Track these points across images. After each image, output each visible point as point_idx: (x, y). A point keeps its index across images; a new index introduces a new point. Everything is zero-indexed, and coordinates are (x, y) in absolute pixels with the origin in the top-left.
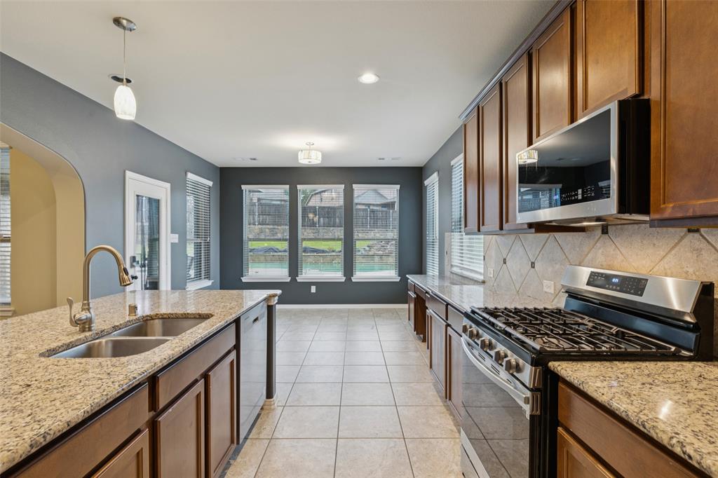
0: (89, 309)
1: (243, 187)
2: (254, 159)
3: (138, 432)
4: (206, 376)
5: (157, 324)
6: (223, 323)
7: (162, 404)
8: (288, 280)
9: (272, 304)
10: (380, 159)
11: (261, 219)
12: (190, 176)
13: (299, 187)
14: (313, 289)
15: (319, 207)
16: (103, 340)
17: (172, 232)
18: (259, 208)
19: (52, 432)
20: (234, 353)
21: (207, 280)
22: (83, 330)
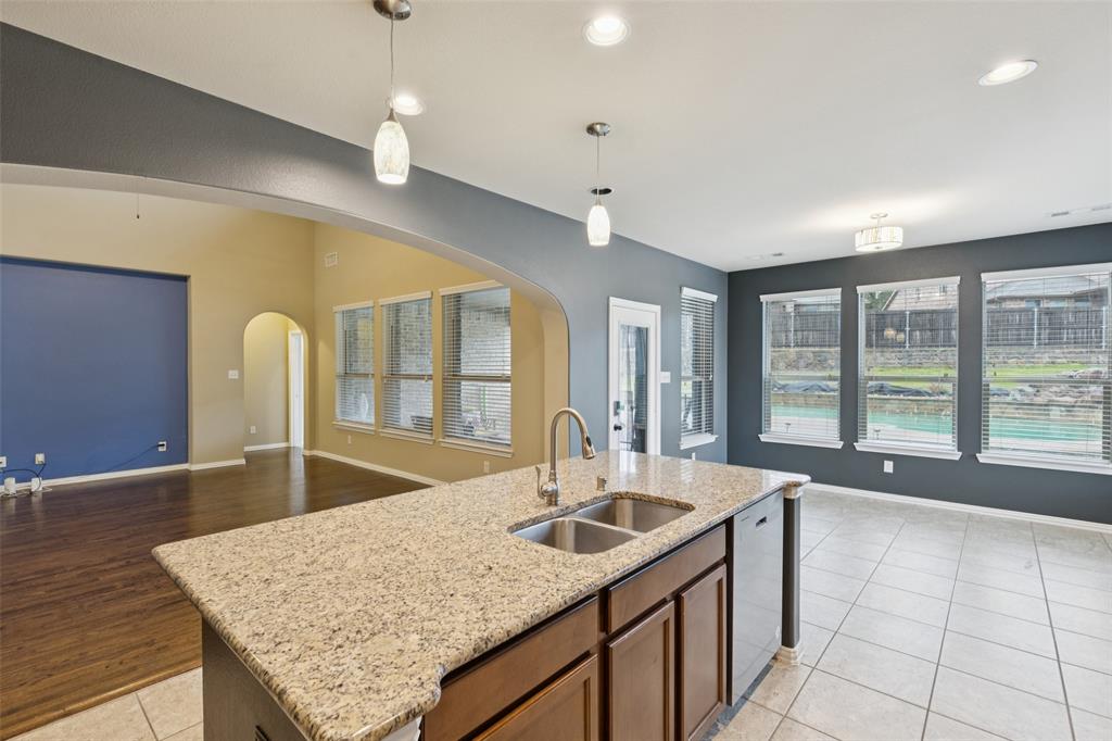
0: (555, 480)
1: (763, 298)
2: (780, 255)
3: (587, 655)
4: (677, 598)
5: (627, 507)
6: (703, 525)
7: (615, 627)
8: (839, 445)
9: (792, 497)
10: (1054, 215)
11: (800, 337)
12: (688, 292)
13: (860, 289)
14: (889, 467)
15: (912, 313)
16: (567, 519)
17: (662, 370)
18: (795, 320)
19: (493, 640)
20: (723, 569)
21: (708, 435)
22: (550, 504)
